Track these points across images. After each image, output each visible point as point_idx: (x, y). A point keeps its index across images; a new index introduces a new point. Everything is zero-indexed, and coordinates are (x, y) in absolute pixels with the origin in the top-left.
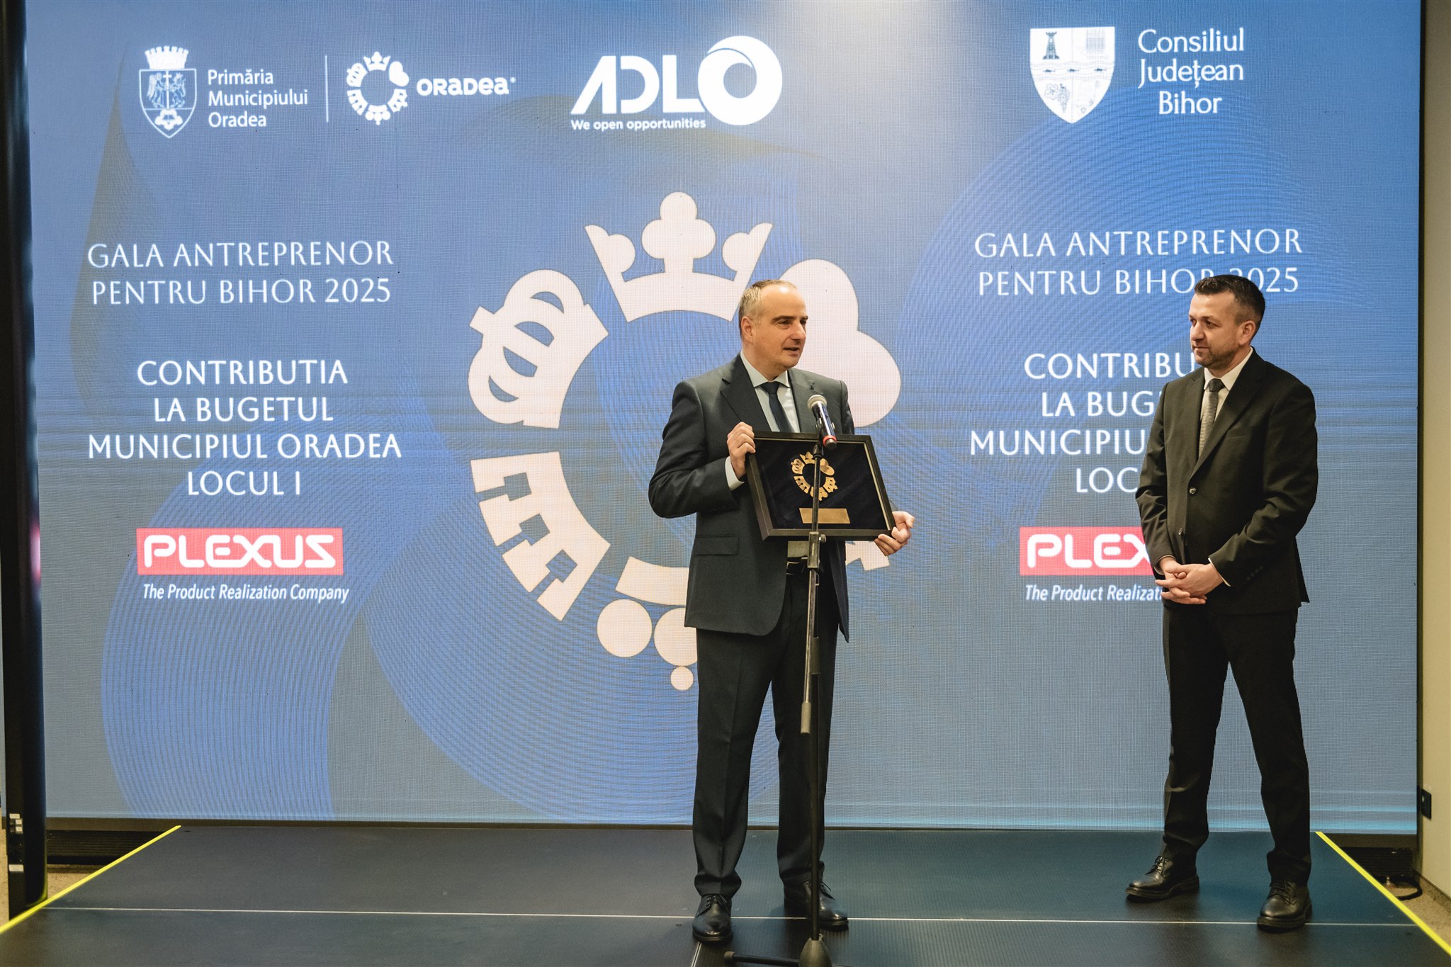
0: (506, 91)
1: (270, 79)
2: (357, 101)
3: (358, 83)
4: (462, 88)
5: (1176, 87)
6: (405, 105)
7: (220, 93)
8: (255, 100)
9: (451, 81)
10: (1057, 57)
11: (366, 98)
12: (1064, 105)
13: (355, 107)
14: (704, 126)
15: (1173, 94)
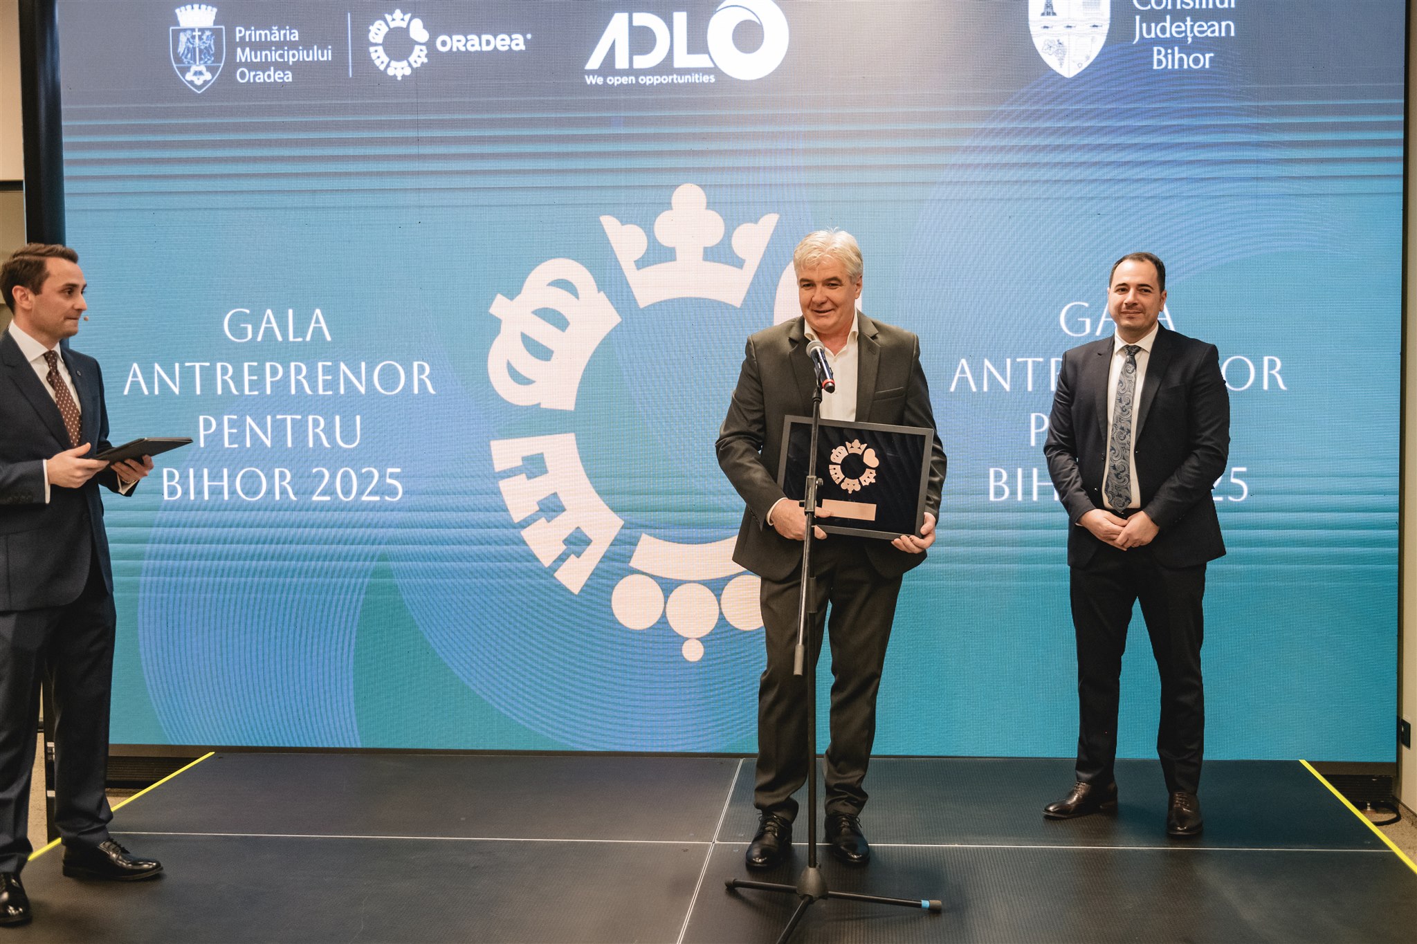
0: (522, 47)
1: (295, 36)
2: (378, 57)
3: (379, 39)
4: (480, 45)
5: (1169, 43)
6: (426, 60)
7: (248, 50)
8: (282, 56)
9: (469, 37)
10: (1054, 14)
11: (388, 55)
12: (1061, 60)
13: (377, 62)
14: (713, 80)
15: (1166, 50)
